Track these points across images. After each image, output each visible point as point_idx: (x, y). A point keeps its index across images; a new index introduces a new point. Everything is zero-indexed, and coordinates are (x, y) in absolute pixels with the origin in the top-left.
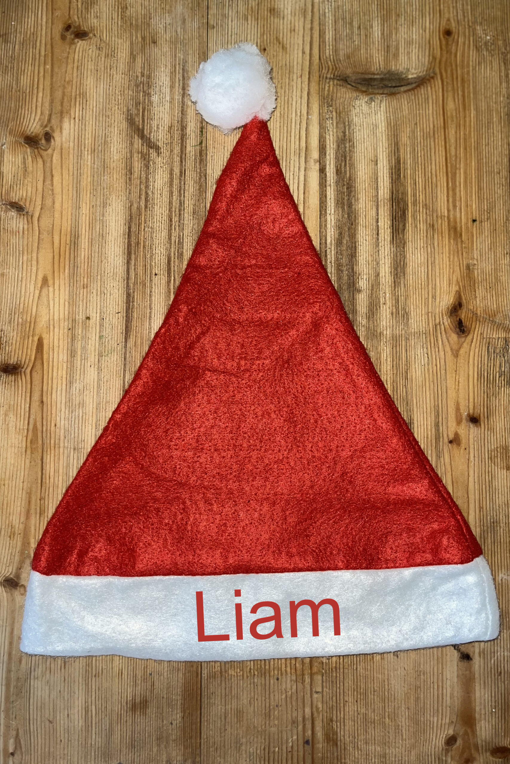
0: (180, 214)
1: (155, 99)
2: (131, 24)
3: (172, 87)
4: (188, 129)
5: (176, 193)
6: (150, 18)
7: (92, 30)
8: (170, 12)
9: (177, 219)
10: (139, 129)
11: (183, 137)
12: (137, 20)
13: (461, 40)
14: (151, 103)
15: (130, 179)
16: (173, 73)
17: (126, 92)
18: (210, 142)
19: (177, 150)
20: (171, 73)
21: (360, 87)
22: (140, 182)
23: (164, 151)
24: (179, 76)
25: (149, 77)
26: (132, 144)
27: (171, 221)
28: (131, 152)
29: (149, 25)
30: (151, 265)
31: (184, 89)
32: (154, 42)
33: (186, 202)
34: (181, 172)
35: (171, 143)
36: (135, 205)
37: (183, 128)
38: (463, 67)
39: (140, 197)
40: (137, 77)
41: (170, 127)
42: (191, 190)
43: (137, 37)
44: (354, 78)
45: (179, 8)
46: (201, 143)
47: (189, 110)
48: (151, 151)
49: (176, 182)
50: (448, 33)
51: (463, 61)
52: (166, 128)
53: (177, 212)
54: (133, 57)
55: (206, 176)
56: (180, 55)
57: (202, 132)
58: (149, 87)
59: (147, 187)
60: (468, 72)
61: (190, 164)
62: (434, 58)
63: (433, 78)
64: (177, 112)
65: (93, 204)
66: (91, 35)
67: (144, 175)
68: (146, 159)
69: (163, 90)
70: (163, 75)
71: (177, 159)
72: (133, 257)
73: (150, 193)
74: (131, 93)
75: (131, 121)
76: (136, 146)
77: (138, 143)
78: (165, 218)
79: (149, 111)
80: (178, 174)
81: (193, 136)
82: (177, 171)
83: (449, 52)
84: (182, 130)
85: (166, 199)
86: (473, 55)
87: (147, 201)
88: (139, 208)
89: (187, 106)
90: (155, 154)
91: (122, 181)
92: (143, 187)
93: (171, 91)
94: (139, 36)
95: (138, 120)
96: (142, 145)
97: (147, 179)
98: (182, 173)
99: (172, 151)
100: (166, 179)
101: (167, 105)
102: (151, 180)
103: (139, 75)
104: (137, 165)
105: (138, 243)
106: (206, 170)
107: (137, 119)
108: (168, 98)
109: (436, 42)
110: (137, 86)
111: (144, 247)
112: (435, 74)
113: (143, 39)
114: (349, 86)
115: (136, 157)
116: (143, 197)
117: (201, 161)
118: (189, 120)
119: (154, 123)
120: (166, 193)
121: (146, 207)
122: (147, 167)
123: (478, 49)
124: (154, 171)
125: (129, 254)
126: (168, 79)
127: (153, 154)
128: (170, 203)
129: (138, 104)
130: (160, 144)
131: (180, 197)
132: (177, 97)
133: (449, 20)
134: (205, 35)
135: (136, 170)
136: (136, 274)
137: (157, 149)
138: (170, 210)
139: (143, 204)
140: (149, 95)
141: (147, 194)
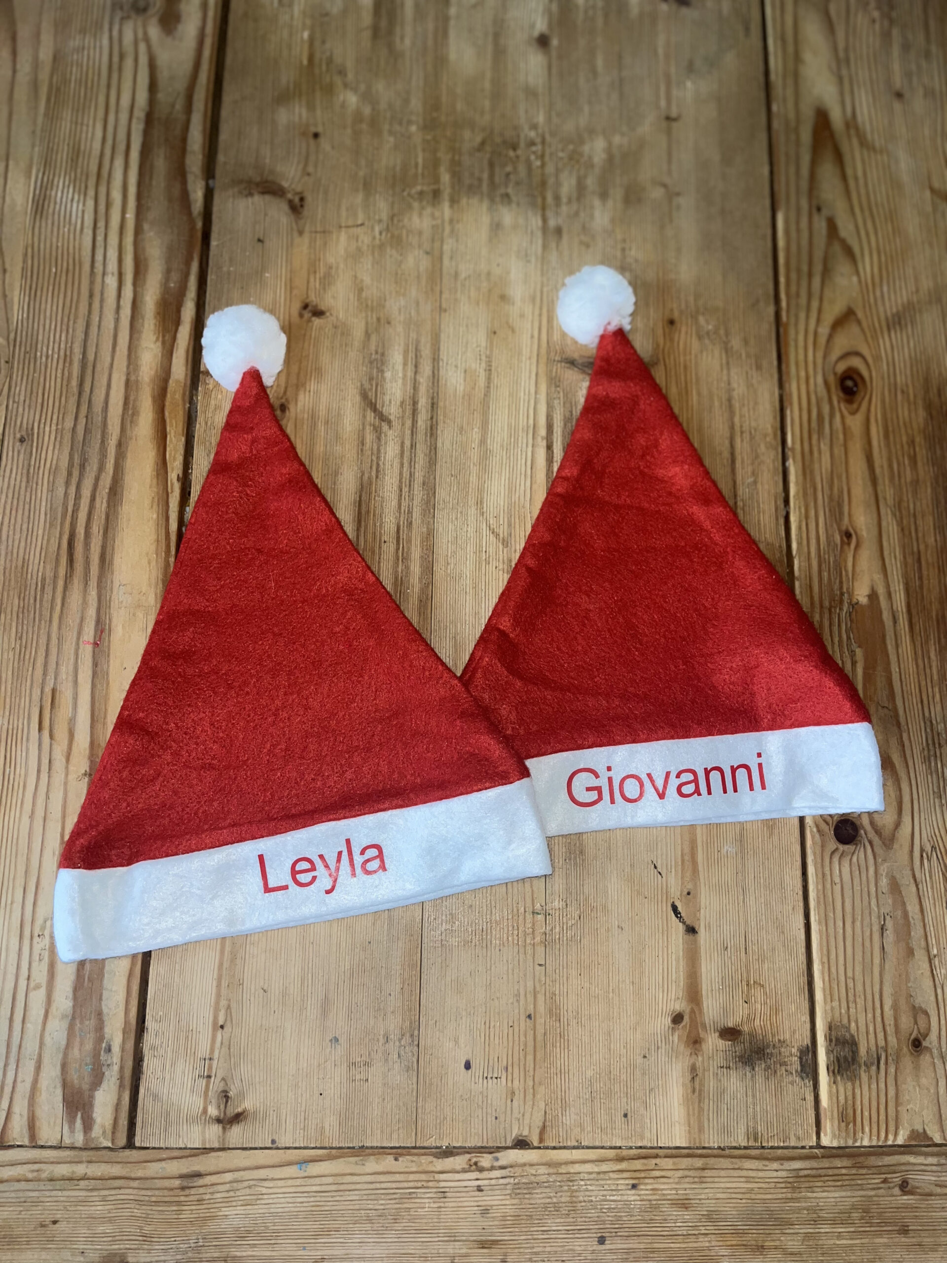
0: (410, 485)
1: (388, 375)
2: (367, 306)
3: (405, 364)
4: (420, 404)
5: (406, 465)
6: (385, 300)
7: (329, 310)
8: (404, 295)
9: (407, 489)
10: (371, 403)
11: (414, 412)
12: (372, 301)
13: (683, 329)
14: (384, 379)
15: (362, 450)
16: (406, 352)
17: (360, 368)
18: (441, 418)
19: (409, 423)
20: (405, 352)
21: (586, 369)
22: (372, 454)
23: (395, 423)
24: (411, 355)
25: (383, 354)
26: (364, 416)
27: (401, 490)
28: (363, 424)
29: (384, 307)
30: (380, 533)
31: (416, 366)
32: (389, 323)
33: (417, 474)
34: (412, 445)
35: (403, 417)
36: (366, 476)
37: (415, 403)
38: (685, 355)
39: (371, 467)
40: (371, 354)
41: (402, 403)
42: (421, 462)
43: (372, 317)
44: (580, 361)
45: (414, 292)
46: (432, 418)
47: (421, 387)
48: (383, 424)
49: (407, 454)
50: (672, 322)
51: (685, 349)
52: (398, 403)
53: (408, 483)
54: (368, 335)
55: (435, 449)
56: (413, 335)
57: (432, 407)
58: (383, 364)
59: (378, 458)
60: (690, 360)
61: (420, 437)
62: (658, 345)
63: (656, 364)
64: (409, 388)
65: (326, 472)
66: (328, 314)
67: (375, 447)
68: (378, 431)
69: (396, 367)
70: (396, 353)
71: (408, 432)
72: (363, 523)
73: (381, 463)
74: (364, 369)
75: (364, 395)
76: (368, 419)
77: (370, 416)
78: (395, 488)
79: (382, 386)
80: (409, 446)
81: (424, 411)
82: (408, 443)
83: (672, 340)
84: (414, 405)
85: (396, 470)
86: (695, 344)
87: (378, 471)
88: (370, 478)
89: (419, 383)
90: (387, 427)
91: (354, 451)
92: (374, 458)
93: (404, 368)
94: (374, 316)
95: (372, 395)
96: (375, 418)
97: (379, 450)
98: (413, 446)
99: (403, 425)
100: (397, 449)
101: (400, 382)
102: (382, 451)
103: (374, 353)
104: (369, 437)
105: (368, 512)
106: (436, 444)
107: (370, 394)
108: (400, 375)
109: (660, 332)
110: (371, 362)
111: (374, 515)
112: (658, 360)
113: (378, 319)
114: (576, 369)
115: (368, 429)
116: (374, 468)
117: (432, 435)
118: (420, 395)
119: (387, 398)
120: (396, 462)
121: (377, 477)
122: (379, 439)
123: (700, 338)
124: (386, 443)
125: (359, 522)
126: (401, 357)
127: (385, 427)
128: (401, 474)
129: (371, 379)
130: (392, 418)
131: (411, 467)
132: (410, 374)
133: (672, 310)
134: (438, 318)
135: (368, 441)
136: (365, 541)
137: (389, 422)
138: (400, 481)
139: (374, 474)
140: (382, 371)
141: (378, 465)
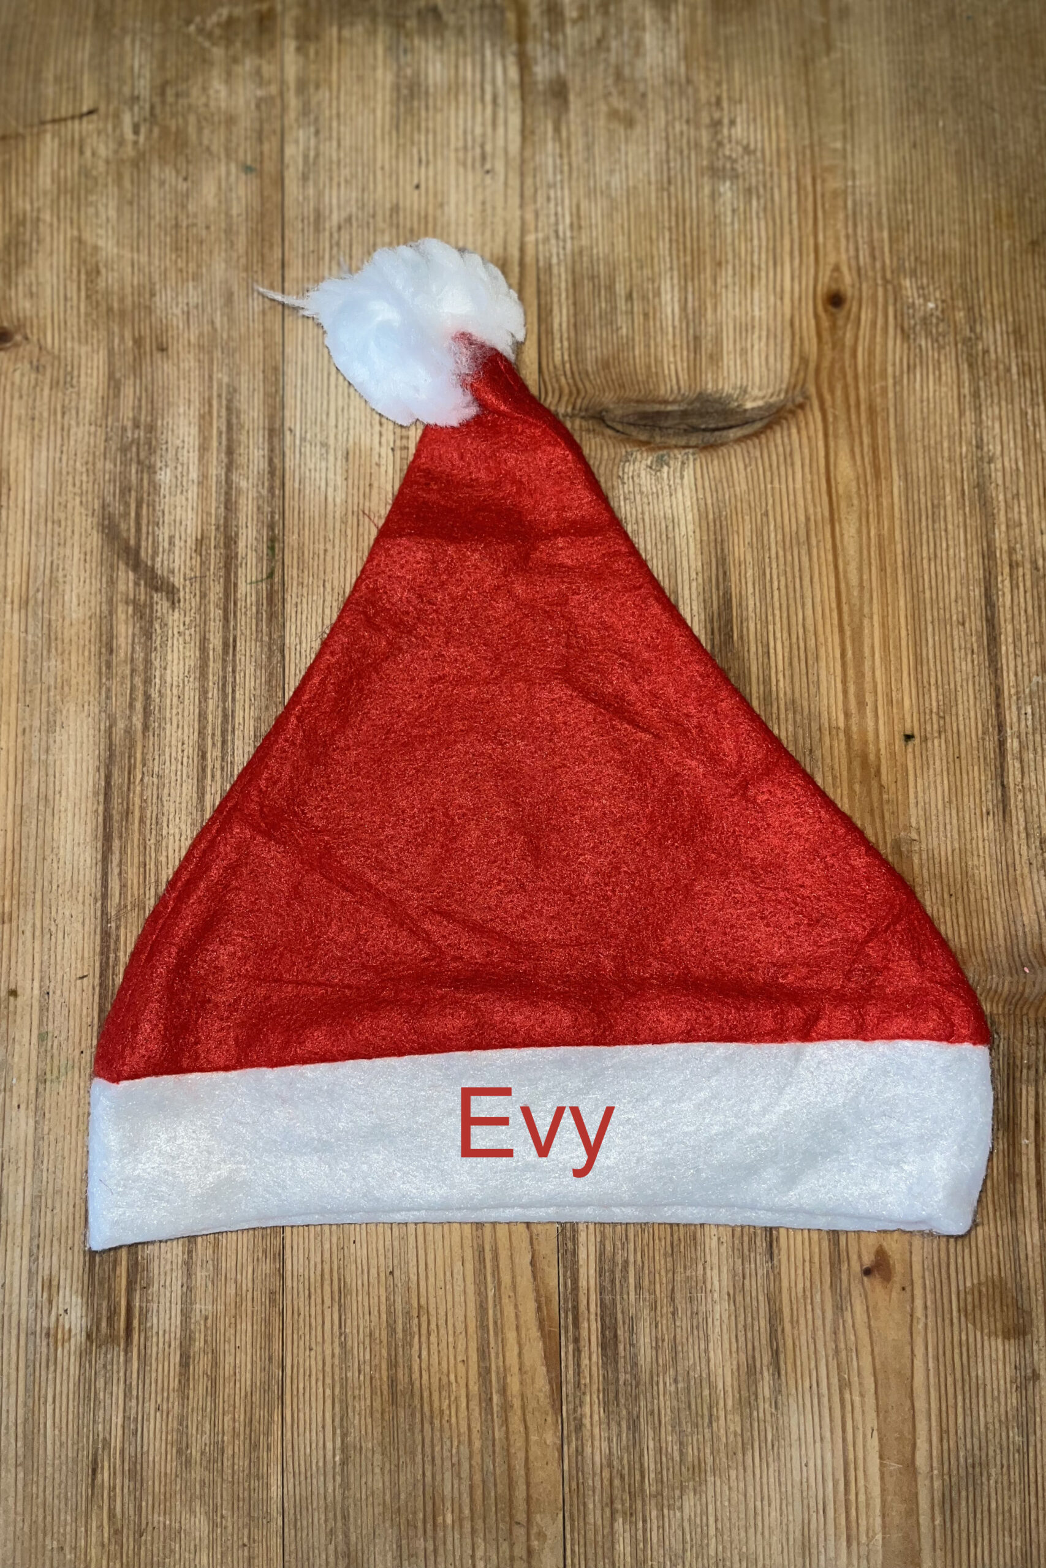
0: (224, 742)
1: (165, 477)
2: (110, 309)
3: (203, 449)
4: (241, 544)
5: (213, 693)
6: (152, 294)
7: (20, 326)
8: (197, 277)
9: (217, 753)
10: (127, 548)
11: (229, 562)
12: (122, 300)
13: (866, 316)
14: (155, 487)
15: (109, 666)
16: (205, 420)
17: (99, 465)
18: (292, 572)
19: (216, 591)
20: (202, 417)
21: (634, 432)
22: (133, 671)
23: (187, 595)
24: (218, 424)
25: (151, 428)
26: (112, 582)
27: (203, 757)
28: (110, 601)
29: (150, 310)
30: (157, 863)
31: (230, 452)
32: (162, 349)
33: (239, 714)
34: (225, 645)
35: (203, 577)
36: (121, 725)
37: (230, 541)
38: (870, 381)
39: (131, 706)
40: (124, 429)
41: (200, 542)
42: (250, 683)
43: (122, 338)
44: (619, 412)
45: (219, 269)
46: (271, 575)
47: (242, 501)
48: (156, 597)
49: (214, 667)
50: (835, 300)
51: (870, 366)
52: (191, 543)
53: (218, 738)
54: (114, 384)
55: (282, 652)
56: (221, 376)
57: (272, 548)
58: (152, 451)
59: (148, 681)
60: (884, 390)
61: (245, 624)
62: (804, 360)
63: (801, 406)
64: (214, 505)
65: (26, 724)
66: (18, 338)
67: (140, 655)
68: (144, 615)
69: (184, 456)
70: (182, 422)
71: (215, 613)
72: (116, 844)
73: (155, 695)
74: (109, 466)
75: (110, 529)
76: (121, 587)
77: (126, 580)
78: (190, 751)
79: (152, 505)
80: (219, 649)
81: (252, 558)
82: (215, 641)
83: (837, 344)
84: (227, 546)
85: (191, 708)
86: (895, 349)
87: (147, 713)
88: (129, 731)
89: (239, 491)
90: (166, 604)
91: (92, 669)
92: (138, 681)
93: (201, 458)
94: (128, 335)
95: (127, 529)
96: (137, 584)
97: (148, 662)
98: (229, 646)
99: (203, 596)
100: (192, 654)
101: (193, 491)
102: (157, 663)
103: (129, 424)
104: (125, 630)
105: (128, 813)
106: (283, 637)
107: (123, 526)
108: (194, 475)
109: (808, 325)
110: (124, 449)
111: (142, 821)
112: (807, 398)
113: (138, 342)
114: (609, 432)
115: (123, 613)
116: (139, 706)
117: (271, 617)
118: (242, 520)
119: (164, 534)
120: (191, 693)
121: (146, 727)
122: (148, 634)
123: (906, 335)
124: (164, 644)
125: (107, 838)
126: (195, 431)
127: (161, 604)
128: (202, 716)
129: (125, 490)
130: (177, 580)
131: (225, 700)
132: (216, 471)
133: (837, 268)
134: (277, 327)
135: (122, 641)
136: (123, 886)
137: (171, 592)
138: (201, 733)
139: (138, 722)
140: (151, 469)
141: (147, 697)
